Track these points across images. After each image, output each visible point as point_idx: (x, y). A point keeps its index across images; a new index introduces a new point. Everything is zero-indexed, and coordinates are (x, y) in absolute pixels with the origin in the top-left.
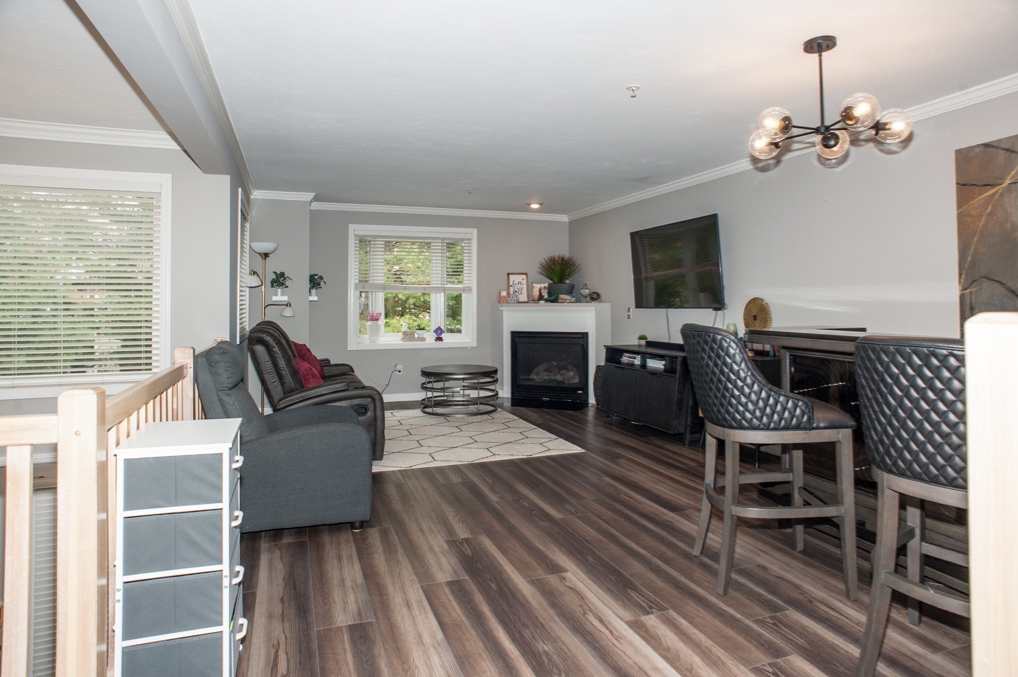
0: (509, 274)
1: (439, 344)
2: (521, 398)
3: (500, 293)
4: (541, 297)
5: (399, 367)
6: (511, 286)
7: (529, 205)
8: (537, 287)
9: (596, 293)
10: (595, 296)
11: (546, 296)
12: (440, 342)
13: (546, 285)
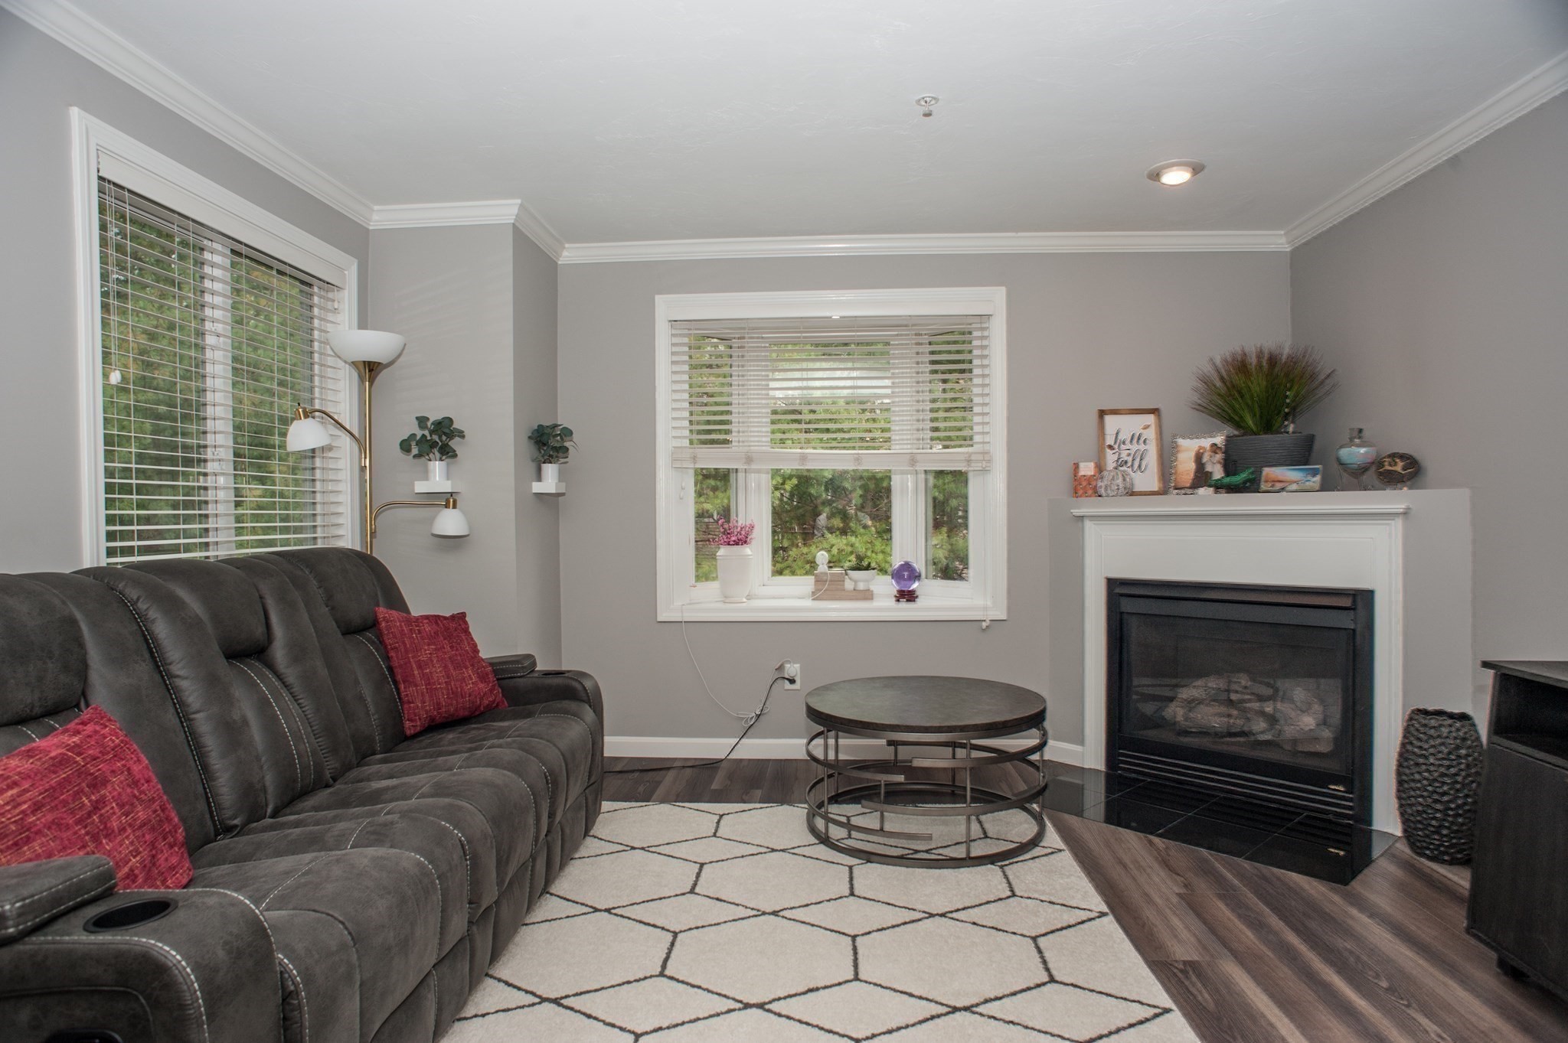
0: (1102, 413)
1: (906, 611)
2: (1133, 775)
3: (1076, 467)
4: (1202, 478)
5: (792, 669)
6: (1111, 447)
7: (1156, 176)
8: (1189, 448)
9: (1402, 457)
10: (1399, 467)
11: (1218, 473)
12: (911, 605)
13: (1219, 440)
